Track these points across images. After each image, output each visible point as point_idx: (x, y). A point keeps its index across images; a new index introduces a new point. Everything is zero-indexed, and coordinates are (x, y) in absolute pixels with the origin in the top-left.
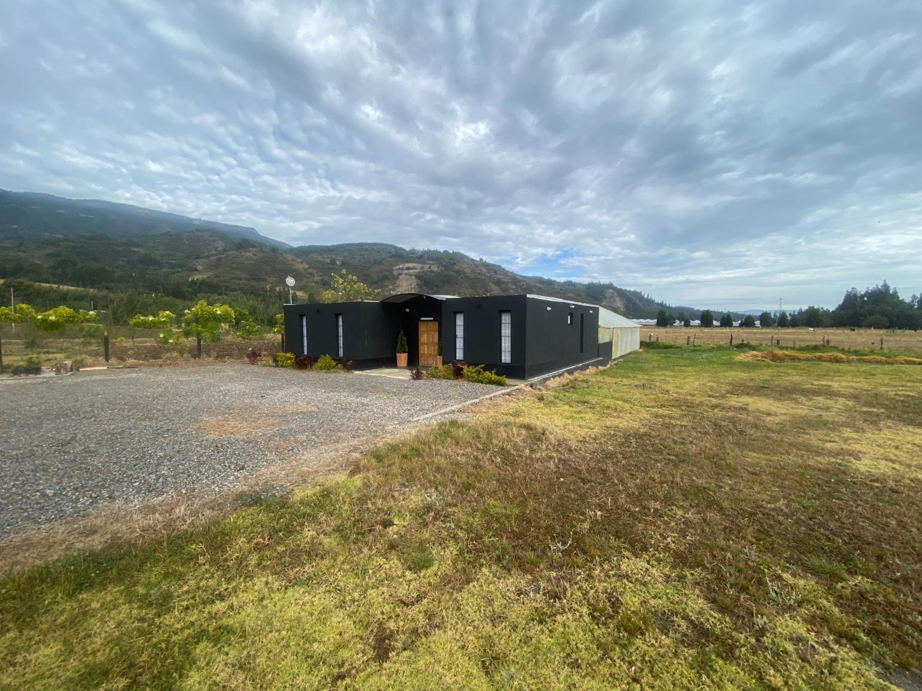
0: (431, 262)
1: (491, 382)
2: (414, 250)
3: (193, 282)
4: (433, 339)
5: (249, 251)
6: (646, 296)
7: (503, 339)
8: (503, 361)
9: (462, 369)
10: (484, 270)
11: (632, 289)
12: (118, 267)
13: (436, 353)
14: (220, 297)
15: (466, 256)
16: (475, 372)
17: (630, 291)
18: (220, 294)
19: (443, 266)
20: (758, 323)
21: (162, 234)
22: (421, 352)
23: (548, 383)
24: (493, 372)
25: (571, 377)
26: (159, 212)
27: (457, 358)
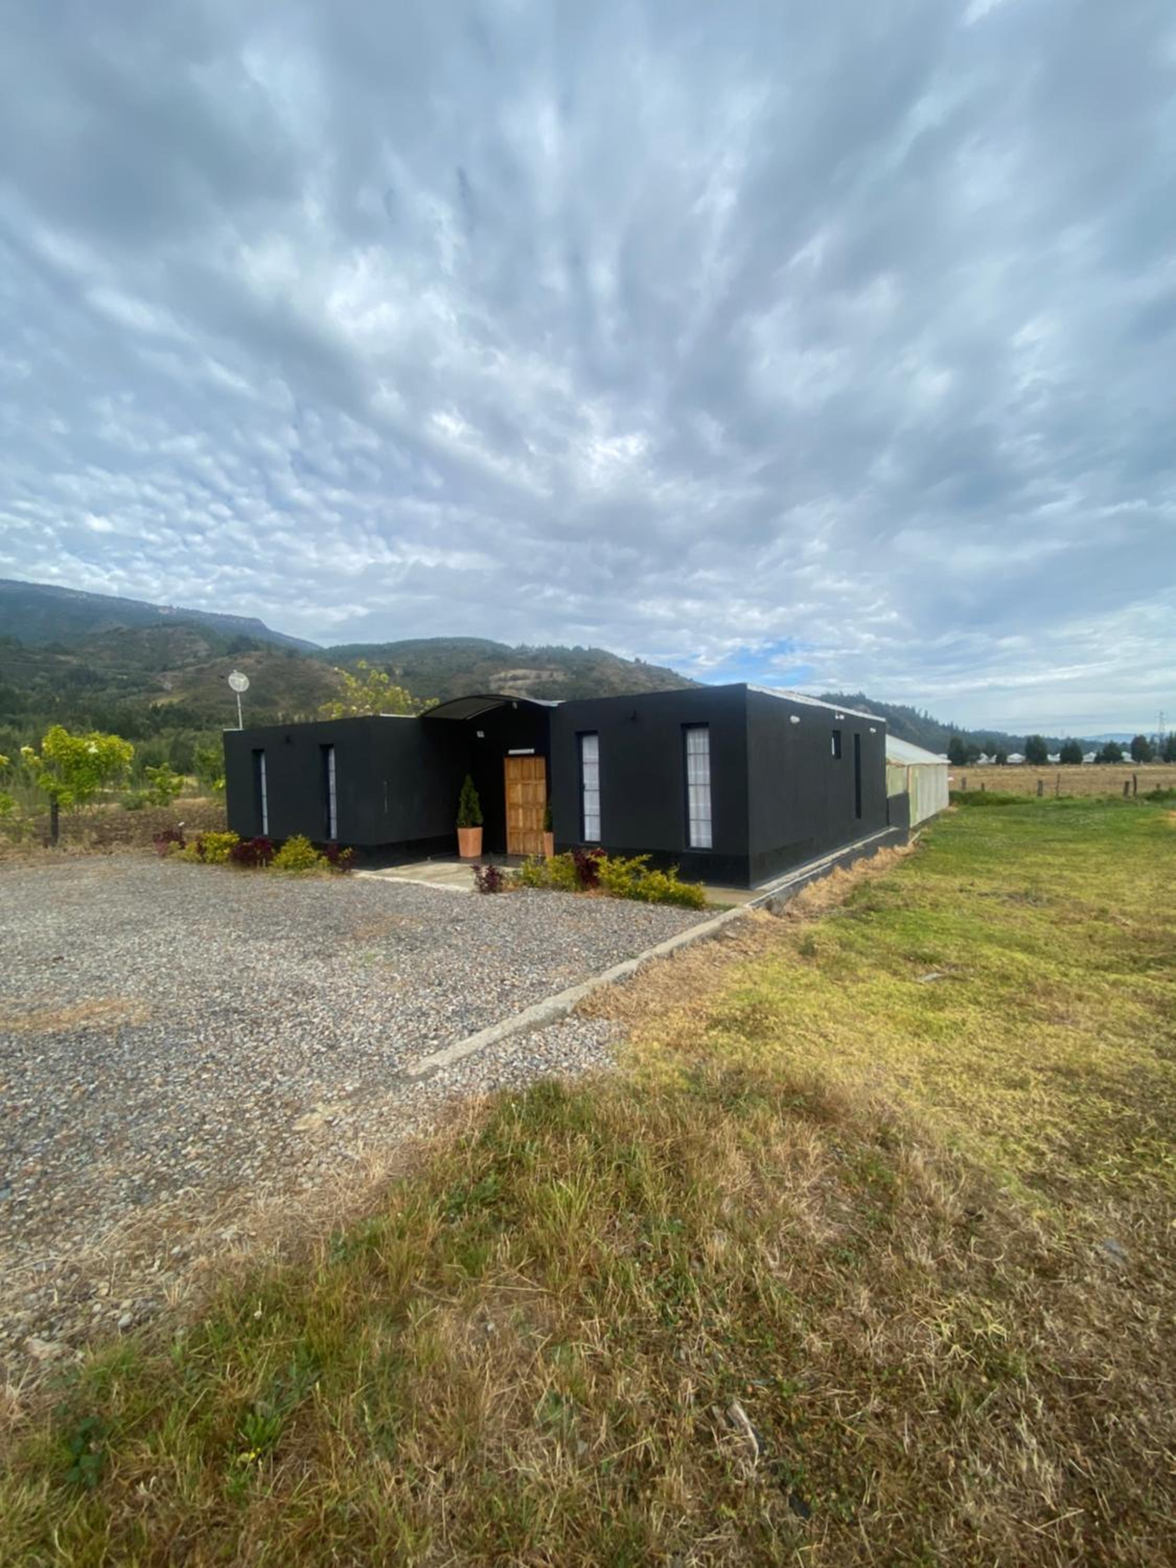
0: (552, 666)
1: (667, 899)
2: (523, 647)
3: (156, 710)
4: (535, 795)
5: (250, 657)
6: (922, 715)
7: (692, 790)
8: (694, 844)
9: (597, 865)
10: (643, 677)
11: (898, 703)
12: (33, 689)
13: (541, 826)
14: (199, 734)
15: (612, 656)
16: (627, 873)
17: (894, 707)
18: (199, 729)
19: (574, 673)
20: (1127, 756)
21: (108, 632)
22: (510, 824)
23: (805, 894)
24: (672, 872)
25: (850, 876)
26: (102, 597)
27: (587, 838)
